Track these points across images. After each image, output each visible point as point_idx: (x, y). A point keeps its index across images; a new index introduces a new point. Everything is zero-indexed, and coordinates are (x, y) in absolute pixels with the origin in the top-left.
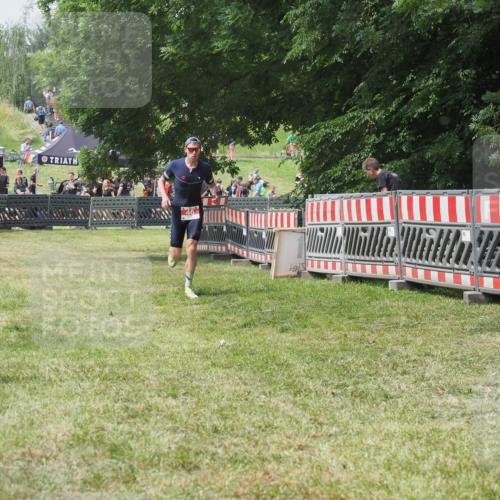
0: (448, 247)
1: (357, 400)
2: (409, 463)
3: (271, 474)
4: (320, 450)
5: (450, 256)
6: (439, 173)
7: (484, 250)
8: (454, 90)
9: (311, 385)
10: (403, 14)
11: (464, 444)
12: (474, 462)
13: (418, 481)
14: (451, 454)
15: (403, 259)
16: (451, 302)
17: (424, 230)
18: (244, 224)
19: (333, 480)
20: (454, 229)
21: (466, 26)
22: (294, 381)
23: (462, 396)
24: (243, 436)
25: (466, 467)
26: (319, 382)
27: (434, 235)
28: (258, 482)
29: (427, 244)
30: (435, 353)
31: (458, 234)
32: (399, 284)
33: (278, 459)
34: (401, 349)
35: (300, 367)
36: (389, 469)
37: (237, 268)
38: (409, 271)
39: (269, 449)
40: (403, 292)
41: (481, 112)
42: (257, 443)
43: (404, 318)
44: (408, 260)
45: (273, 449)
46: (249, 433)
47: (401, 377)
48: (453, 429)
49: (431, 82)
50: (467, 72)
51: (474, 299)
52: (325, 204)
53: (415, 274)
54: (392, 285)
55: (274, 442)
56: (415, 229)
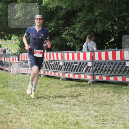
0: (56, 66)
1: (32, 106)
2: (45, 122)
3: (9, 126)
4: (22, 119)
5: (57, 69)
6: (54, 47)
7: (65, 67)
8: (58, 26)
9: (20, 102)
10: (45, 7)
11: (59, 117)
12: (62, 121)
13: (47, 127)
14: (56, 119)
15: (45, 69)
16: (57, 80)
17: (50, 62)
18: (4, 60)
19: (25, 127)
20: (58, 62)
21: (61, 10)
22: (16, 101)
23: (59, 104)
24: (2, 116)
25: (60, 122)
26: (22, 101)
27: (53, 63)
28: (5, 128)
29: (51, 65)
30: (53, 93)
31: (59, 63)
32: (44, 76)
33: (11, 122)
34: (44, 92)
35: (18, 98)
36: (40, 124)
37: (2, 72)
38: (46, 72)
39: (9, 119)
40: (45, 78)
41: (65, 32)
42: (6, 118)
43: (45, 85)
44: (46, 70)
45: (10, 119)
46: (4, 115)
47: (44, 100)
48: (57, 113)
49: (52, 24)
50: (61, 22)
51: (63, 80)
52: (25, 55)
53: (48, 73)
54: (42, 76)
55: (10, 117)
56: (48, 62)
